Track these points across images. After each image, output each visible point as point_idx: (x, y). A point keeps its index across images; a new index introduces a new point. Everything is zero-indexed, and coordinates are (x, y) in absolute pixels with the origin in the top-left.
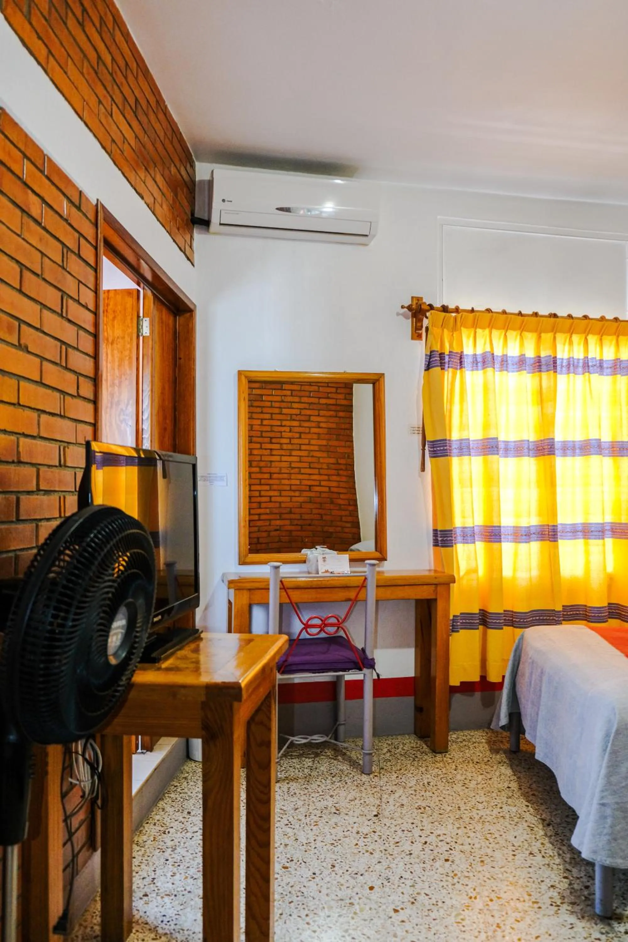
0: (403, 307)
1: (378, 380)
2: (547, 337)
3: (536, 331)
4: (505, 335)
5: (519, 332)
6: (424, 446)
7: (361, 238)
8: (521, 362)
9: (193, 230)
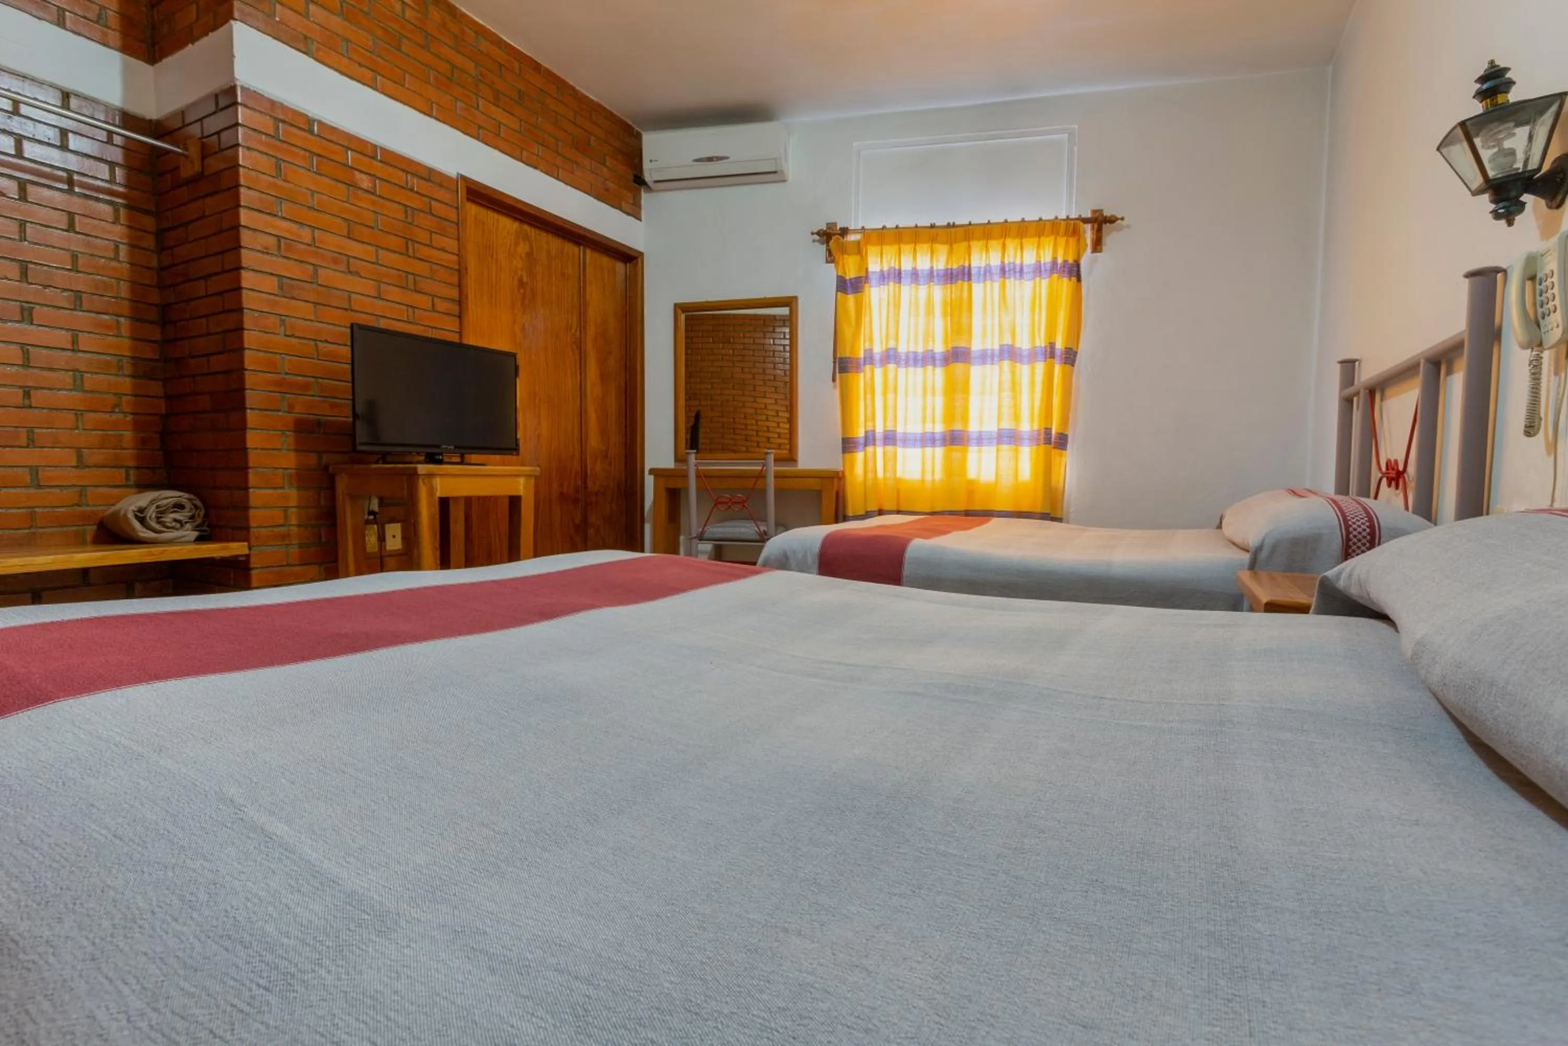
0: (813, 234)
1: (791, 303)
2: (961, 247)
3: (946, 243)
4: (915, 249)
5: (930, 244)
6: (834, 362)
7: (771, 175)
8: (931, 276)
9: (640, 191)
